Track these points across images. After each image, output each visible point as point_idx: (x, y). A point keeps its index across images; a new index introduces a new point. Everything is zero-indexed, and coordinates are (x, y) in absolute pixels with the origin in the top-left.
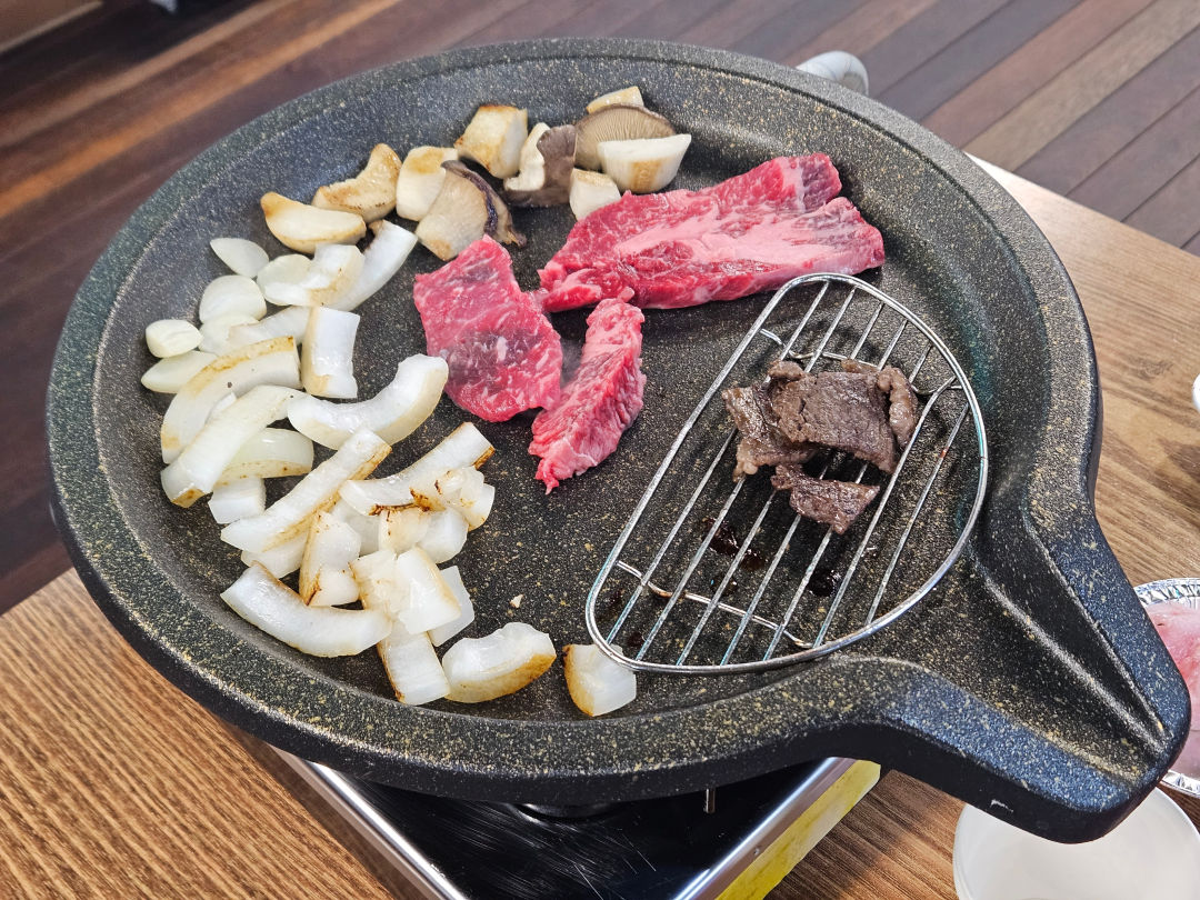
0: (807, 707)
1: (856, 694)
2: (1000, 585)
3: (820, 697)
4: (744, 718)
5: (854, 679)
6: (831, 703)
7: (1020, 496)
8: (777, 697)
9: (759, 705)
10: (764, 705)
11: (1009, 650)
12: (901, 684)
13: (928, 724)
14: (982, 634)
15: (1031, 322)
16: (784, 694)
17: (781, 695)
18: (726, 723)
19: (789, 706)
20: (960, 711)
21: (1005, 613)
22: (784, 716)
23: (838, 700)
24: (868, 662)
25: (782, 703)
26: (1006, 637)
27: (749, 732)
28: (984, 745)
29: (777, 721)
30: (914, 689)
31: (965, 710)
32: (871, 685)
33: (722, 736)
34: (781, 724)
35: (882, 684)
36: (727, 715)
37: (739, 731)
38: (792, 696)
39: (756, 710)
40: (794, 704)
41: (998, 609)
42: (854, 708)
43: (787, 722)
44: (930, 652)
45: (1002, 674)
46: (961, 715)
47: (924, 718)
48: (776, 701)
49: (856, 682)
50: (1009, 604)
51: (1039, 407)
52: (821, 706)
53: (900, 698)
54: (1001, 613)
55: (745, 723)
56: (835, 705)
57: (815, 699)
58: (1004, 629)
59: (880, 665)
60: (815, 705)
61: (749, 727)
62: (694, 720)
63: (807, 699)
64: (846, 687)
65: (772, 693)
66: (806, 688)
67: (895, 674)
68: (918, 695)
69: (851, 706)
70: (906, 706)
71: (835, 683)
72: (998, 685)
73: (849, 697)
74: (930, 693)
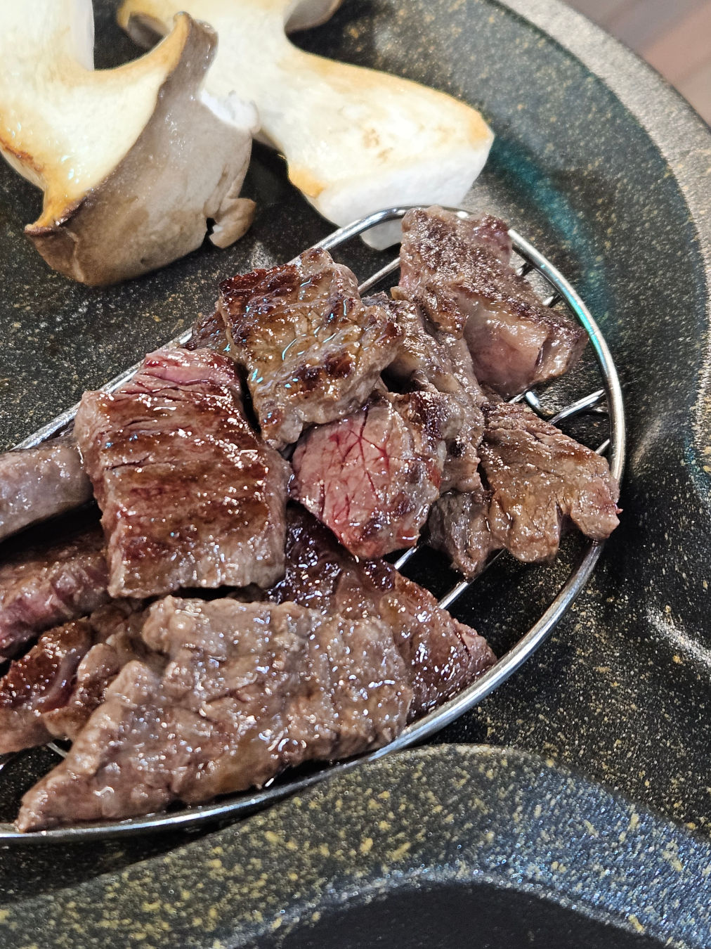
0: (317, 859)
1: (416, 822)
2: (662, 609)
3: (342, 834)
4: (186, 895)
5: (408, 793)
6: (367, 845)
7: (681, 443)
8: (255, 843)
9: (217, 863)
10: (228, 863)
11: (691, 724)
12: (502, 793)
13: (563, 870)
14: (640, 700)
15: (658, 191)
16: (270, 836)
17: (262, 838)
18: (148, 907)
19: (280, 859)
20: (622, 837)
21: (677, 659)
22: (269, 882)
23: (377, 835)
24: (434, 757)
25: (263, 855)
26: (685, 702)
27: (197, 922)
28: (676, 904)
29: (256, 895)
30: (529, 802)
31: (631, 836)
32: (442, 800)
33: (139, 937)
34: (262, 899)
35: (465, 798)
36: (151, 891)
37: (176, 922)
38: (287, 840)
39: (212, 874)
40: (291, 854)
41: (665, 650)
42: (412, 850)
43: (278, 893)
44: (551, 740)
45: (684, 768)
46: (625, 846)
47: (554, 858)
48: (251, 852)
49: (414, 798)
50: (681, 639)
51: (689, 308)
52: (346, 853)
53: (503, 823)
54: (670, 660)
55: (189, 904)
56: (374, 848)
57: (332, 840)
58: (679, 687)
59: (459, 759)
60: (332, 851)
61: (197, 913)
62: (79, 910)
63: (316, 842)
64: (394, 808)
65: (245, 836)
66: (313, 818)
67: (490, 774)
68: (537, 813)
69: (407, 846)
70: (515, 838)
71: (373, 804)
72: (682, 790)
73: (402, 829)
74: (560, 805)
